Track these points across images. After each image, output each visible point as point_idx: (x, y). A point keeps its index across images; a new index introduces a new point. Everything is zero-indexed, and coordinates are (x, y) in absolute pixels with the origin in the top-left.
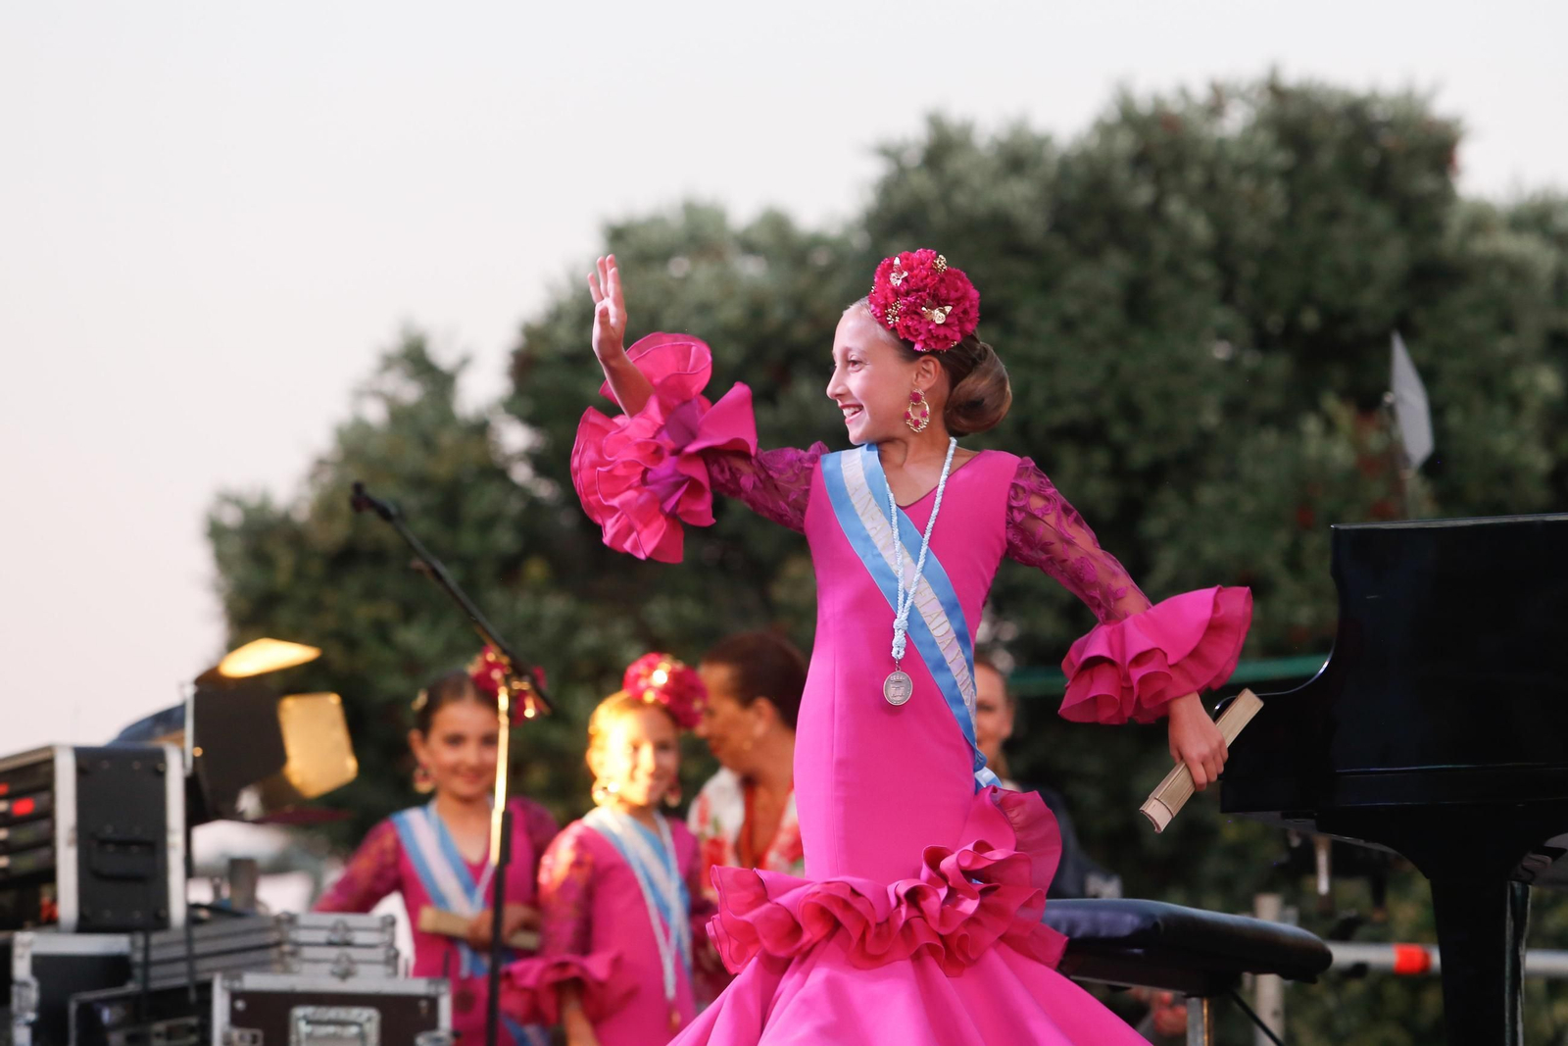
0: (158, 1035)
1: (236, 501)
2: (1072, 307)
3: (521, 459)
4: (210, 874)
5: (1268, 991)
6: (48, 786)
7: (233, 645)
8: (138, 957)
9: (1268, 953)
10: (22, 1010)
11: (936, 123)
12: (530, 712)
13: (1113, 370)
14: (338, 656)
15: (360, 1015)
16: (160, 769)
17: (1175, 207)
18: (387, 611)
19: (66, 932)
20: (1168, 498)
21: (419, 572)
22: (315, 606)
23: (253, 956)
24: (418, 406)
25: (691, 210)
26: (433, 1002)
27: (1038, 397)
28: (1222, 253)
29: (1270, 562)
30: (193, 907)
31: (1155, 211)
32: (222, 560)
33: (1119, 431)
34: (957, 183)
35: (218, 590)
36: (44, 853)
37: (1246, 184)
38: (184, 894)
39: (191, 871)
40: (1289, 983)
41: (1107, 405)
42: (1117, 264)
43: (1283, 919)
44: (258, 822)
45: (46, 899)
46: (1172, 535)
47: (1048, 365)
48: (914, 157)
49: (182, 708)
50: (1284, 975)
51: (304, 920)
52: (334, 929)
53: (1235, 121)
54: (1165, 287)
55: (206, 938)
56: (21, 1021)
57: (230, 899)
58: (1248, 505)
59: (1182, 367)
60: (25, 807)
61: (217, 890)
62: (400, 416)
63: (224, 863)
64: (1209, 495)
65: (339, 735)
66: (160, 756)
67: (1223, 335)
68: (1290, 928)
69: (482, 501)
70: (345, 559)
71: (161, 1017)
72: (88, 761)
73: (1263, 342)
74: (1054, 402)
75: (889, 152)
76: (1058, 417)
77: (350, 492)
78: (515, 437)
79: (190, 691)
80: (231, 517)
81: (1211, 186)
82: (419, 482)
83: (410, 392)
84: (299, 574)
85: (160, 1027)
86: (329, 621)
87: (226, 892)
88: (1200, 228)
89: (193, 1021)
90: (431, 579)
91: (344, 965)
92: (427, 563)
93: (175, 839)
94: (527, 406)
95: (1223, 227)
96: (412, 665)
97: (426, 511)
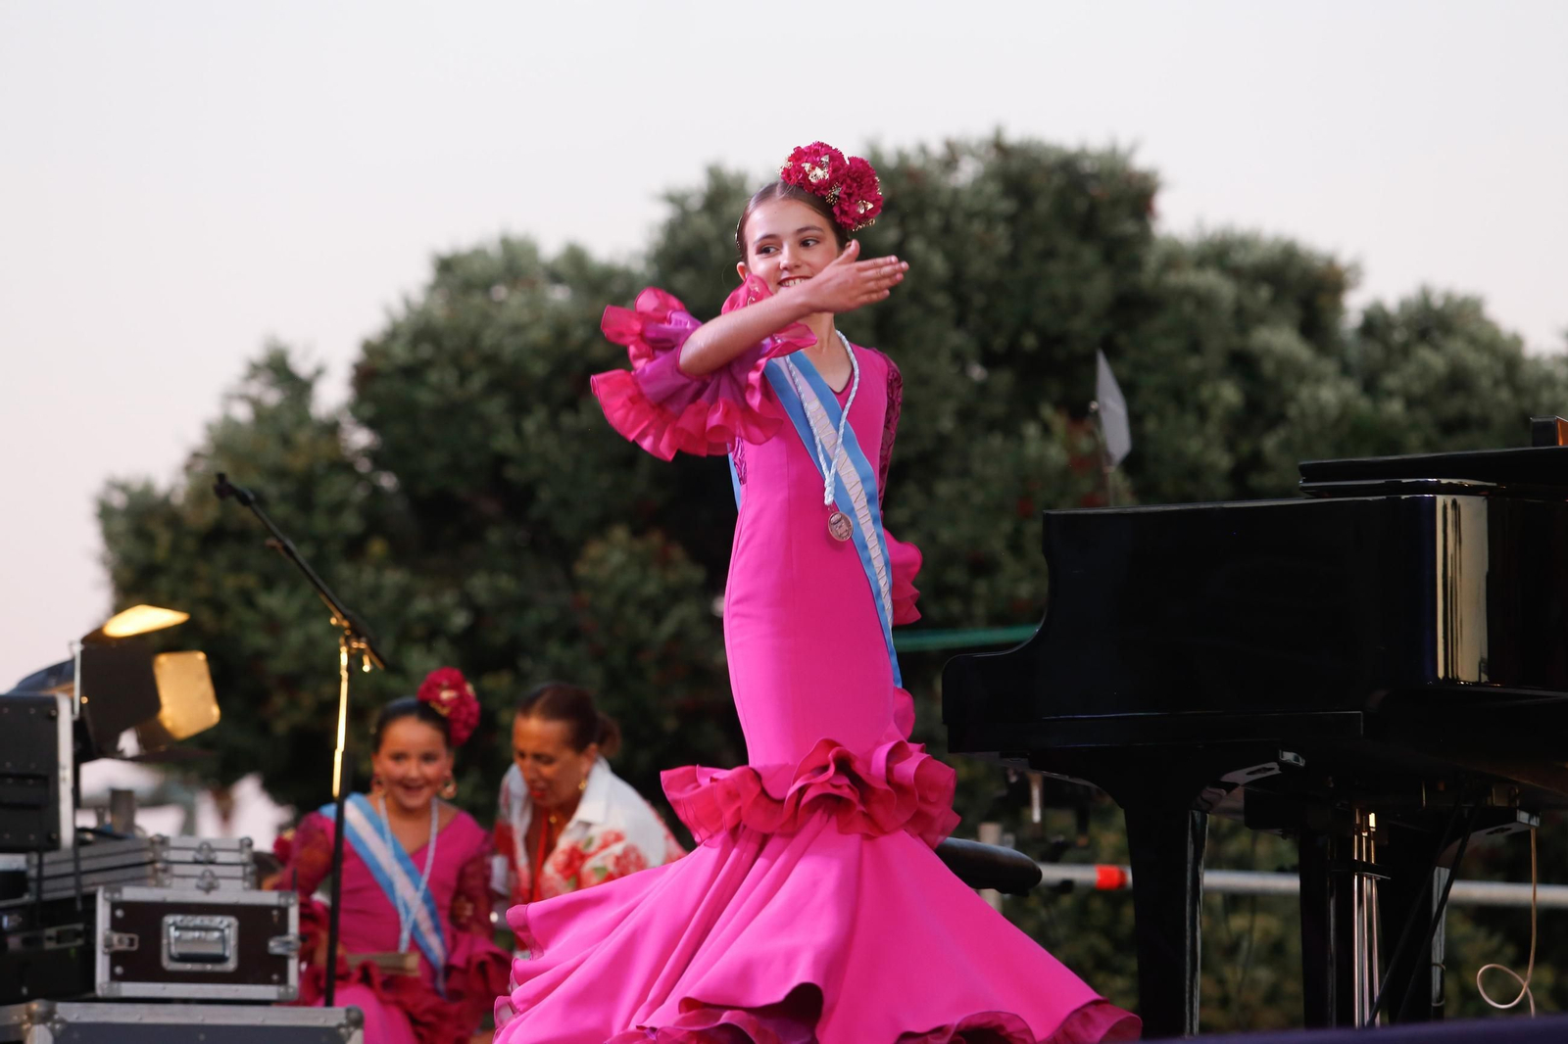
0: (50, 938)
1: (124, 488)
3: (365, 456)
4: (95, 805)
7: (118, 609)
8: (33, 873)
9: (990, 870)
11: (715, 174)
12: (366, 668)
14: (206, 617)
15: (221, 922)
16: (53, 713)
18: (250, 581)
20: (912, 492)
21: (273, 548)
22: (189, 576)
23: (131, 872)
24: (279, 408)
25: (506, 244)
26: (283, 911)
28: (956, 285)
29: (997, 545)
30: (79, 831)
32: (110, 537)
35: (104, 562)
37: (977, 227)
38: (70, 821)
39: (78, 803)
40: (1007, 896)
43: (1002, 843)
44: (133, 759)
48: (695, 203)
49: (72, 662)
50: (1002, 890)
51: (173, 843)
52: (197, 849)
53: (967, 172)
55: (91, 857)
57: (111, 825)
58: (978, 497)
61: (100, 818)
62: (263, 416)
63: (107, 796)
64: (944, 489)
65: (205, 687)
66: (53, 704)
68: (1008, 850)
69: (334, 488)
70: (214, 537)
71: (51, 925)
73: (990, 360)
75: (675, 199)
77: (215, 481)
78: (360, 438)
79: (78, 649)
80: (118, 500)
81: (947, 229)
82: (280, 474)
83: (272, 397)
84: (175, 549)
85: (51, 932)
86: (202, 589)
87: (108, 819)
88: (938, 264)
89: (80, 927)
90: (284, 554)
91: (208, 880)
92: (279, 541)
93: (66, 773)
94: (368, 410)
95: (956, 262)
96: (274, 625)
97: (284, 498)
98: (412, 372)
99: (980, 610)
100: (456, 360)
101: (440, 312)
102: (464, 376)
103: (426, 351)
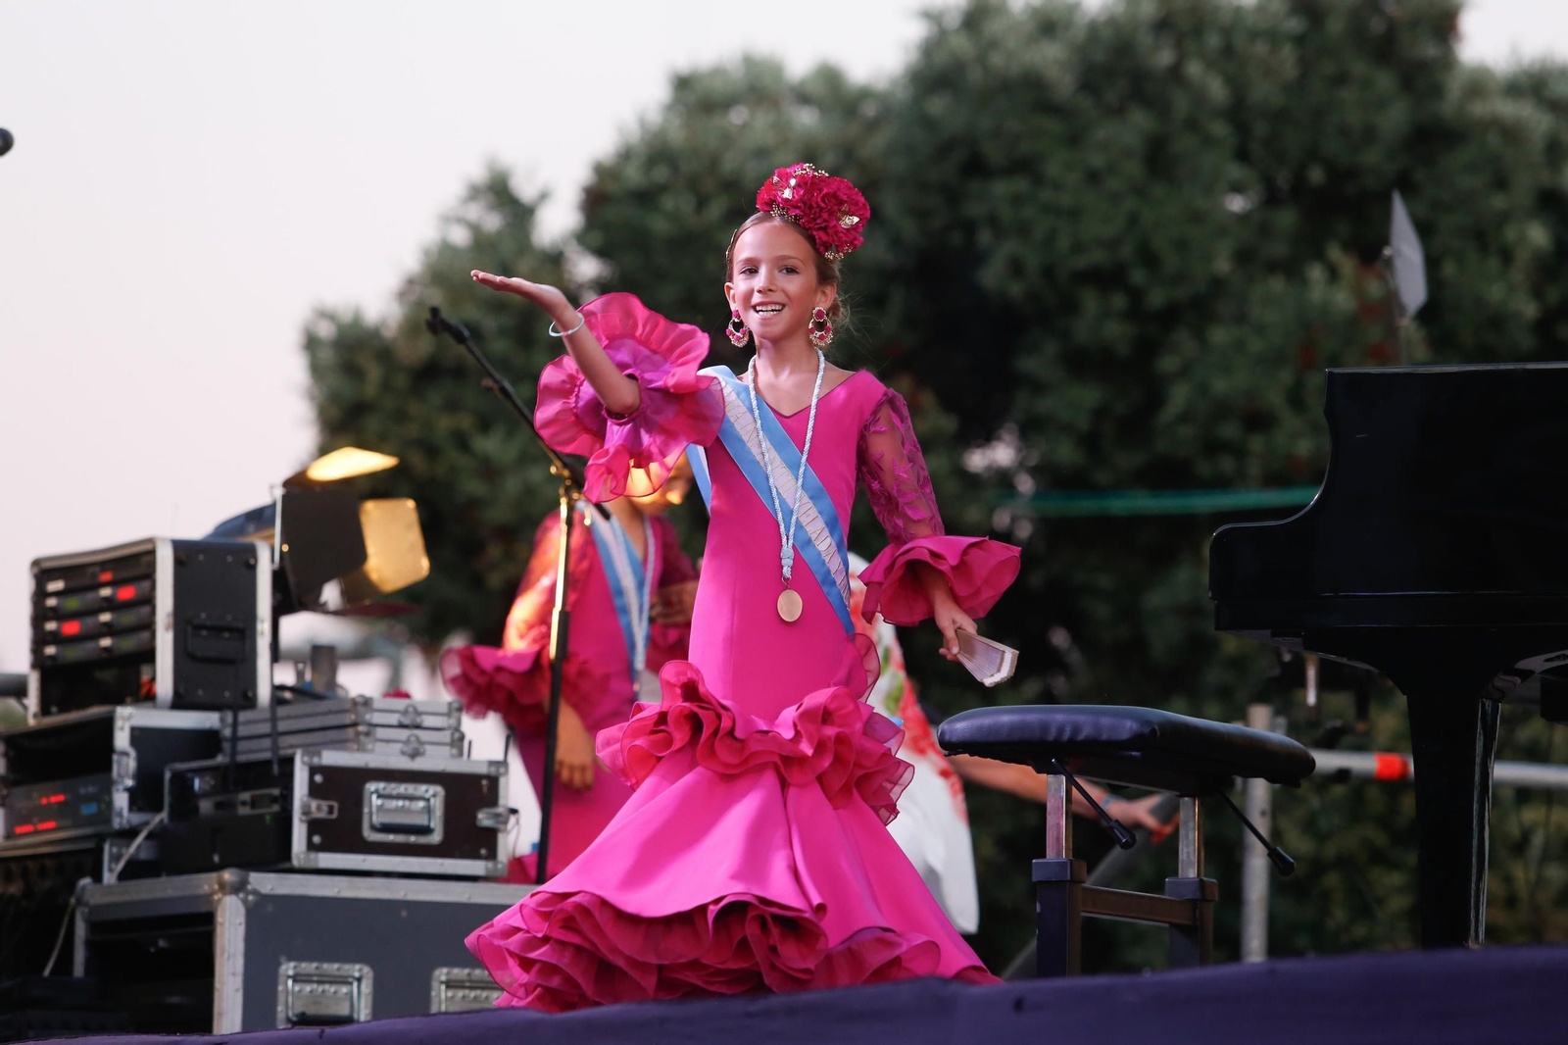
0: (244, 803)
1: (331, 316)
2: (1097, 160)
3: (591, 286)
4: (295, 658)
5: (1259, 792)
6: (149, 575)
7: (324, 450)
8: (227, 732)
9: (1258, 758)
10: (121, 777)
13: (1133, 220)
14: (418, 461)
15: (427, 791)
16: (252, 562)
17: (1194, 69)
19: (162, 707)
20: (1183, 338)
21: (490, 389)
22: (400, 416)
23: (332, 735)
24: (499, 235)
25: (749, 62)
26: (494, 781)
27: (1063, 243)
28: (1237, 113)
29: (1274, 398)
30: (278, 689)
31: (1176, 72)
32: (317, 371)
33: (1138, 276)
34: (993, 44)
35: (310, 397)
36: (145, 635)
37: (1261, 48)
38: (271, 676)
39: (276, 655)
40: (1277, 786)
41: (1126, 251)
42: (1139, 122)
43: (1272, 728)
44: (336, 613)
45: (145, 677)
46: (1184, 372)
47: (1074, 214)
48: (953, 21)
49: (274, 505)
50: (1271, 779)
51: (377, 705)
52: (405, 712)
54: (1184, 143)
55: (289, 717)
56: (121, 787)
57: (311, 683)
58: (1256, 345)
59: (1197, 217)
60: (127, 593)
61: (300, 675)
62: (482, 240)
63: (307, 649)
64: (1219, 335)
65: (414, 536)
66: (251, 551)
67: (1237, 188)
68: (1279, 736)
70: (428, 373)
71: (246, 788)
72: (185, 551)
73: (1274, 198)
74: (1078, 248)
75: (932, 16)
76: (1082, 262)
77: (427, 315)
78: (586, 267)
79: (279, 492)
80: (326, 331)
81: (1228, 50)
83: (492, 222)
84: (386, 386)
85: (246, 796)
86: (413, 430)
87: (308, 676)
88: (1217, 89)
89: (276, 792)
90: (500, 396)
91: (415, 745)
92: (496, 381)
93: (264, 626)
94: (597, 238)
95: (1238, 88)
96: (489, 471)
97: (503, 332)
98: (646, 197)
99: (1254, 469)
100: (693, 184)
101: (677, 135)
102: (702, 202)
103: (661, 174)
